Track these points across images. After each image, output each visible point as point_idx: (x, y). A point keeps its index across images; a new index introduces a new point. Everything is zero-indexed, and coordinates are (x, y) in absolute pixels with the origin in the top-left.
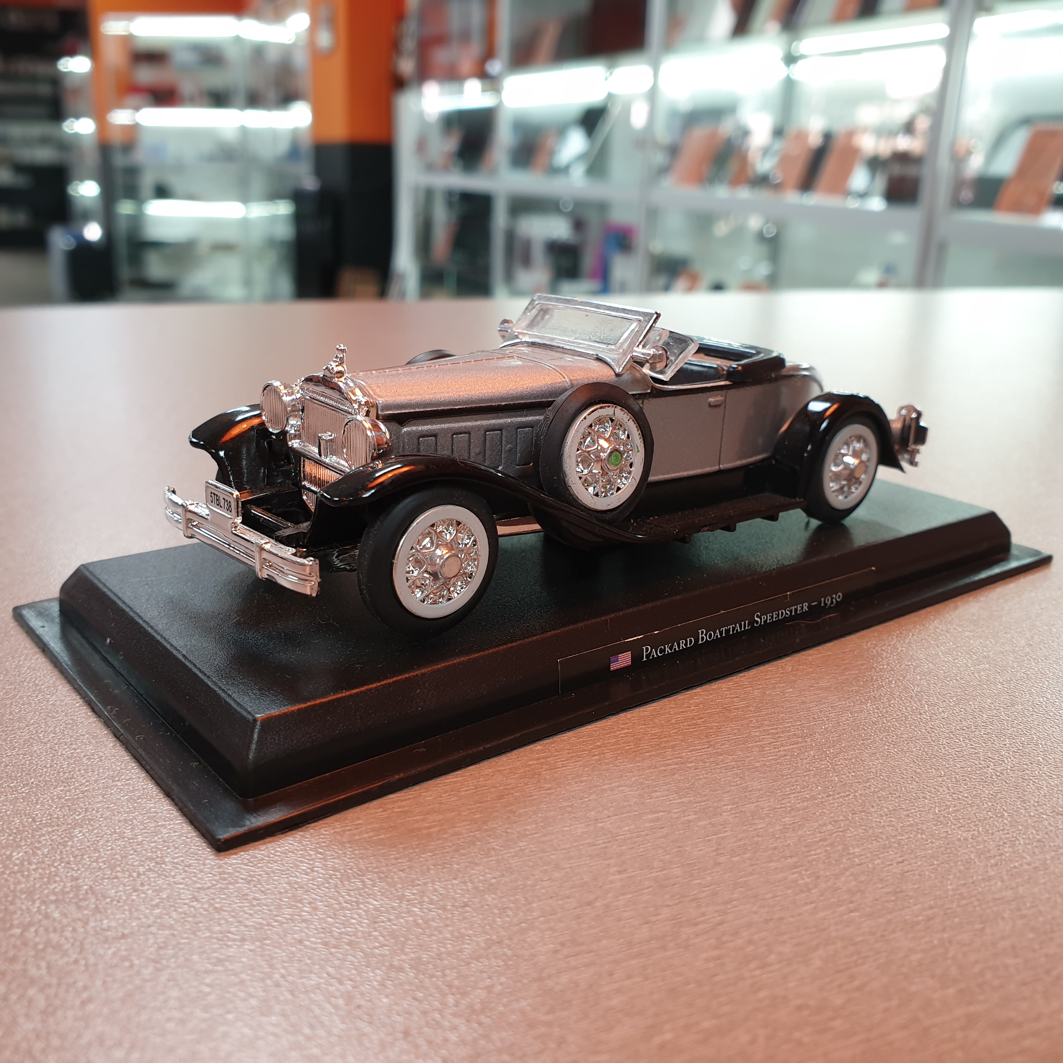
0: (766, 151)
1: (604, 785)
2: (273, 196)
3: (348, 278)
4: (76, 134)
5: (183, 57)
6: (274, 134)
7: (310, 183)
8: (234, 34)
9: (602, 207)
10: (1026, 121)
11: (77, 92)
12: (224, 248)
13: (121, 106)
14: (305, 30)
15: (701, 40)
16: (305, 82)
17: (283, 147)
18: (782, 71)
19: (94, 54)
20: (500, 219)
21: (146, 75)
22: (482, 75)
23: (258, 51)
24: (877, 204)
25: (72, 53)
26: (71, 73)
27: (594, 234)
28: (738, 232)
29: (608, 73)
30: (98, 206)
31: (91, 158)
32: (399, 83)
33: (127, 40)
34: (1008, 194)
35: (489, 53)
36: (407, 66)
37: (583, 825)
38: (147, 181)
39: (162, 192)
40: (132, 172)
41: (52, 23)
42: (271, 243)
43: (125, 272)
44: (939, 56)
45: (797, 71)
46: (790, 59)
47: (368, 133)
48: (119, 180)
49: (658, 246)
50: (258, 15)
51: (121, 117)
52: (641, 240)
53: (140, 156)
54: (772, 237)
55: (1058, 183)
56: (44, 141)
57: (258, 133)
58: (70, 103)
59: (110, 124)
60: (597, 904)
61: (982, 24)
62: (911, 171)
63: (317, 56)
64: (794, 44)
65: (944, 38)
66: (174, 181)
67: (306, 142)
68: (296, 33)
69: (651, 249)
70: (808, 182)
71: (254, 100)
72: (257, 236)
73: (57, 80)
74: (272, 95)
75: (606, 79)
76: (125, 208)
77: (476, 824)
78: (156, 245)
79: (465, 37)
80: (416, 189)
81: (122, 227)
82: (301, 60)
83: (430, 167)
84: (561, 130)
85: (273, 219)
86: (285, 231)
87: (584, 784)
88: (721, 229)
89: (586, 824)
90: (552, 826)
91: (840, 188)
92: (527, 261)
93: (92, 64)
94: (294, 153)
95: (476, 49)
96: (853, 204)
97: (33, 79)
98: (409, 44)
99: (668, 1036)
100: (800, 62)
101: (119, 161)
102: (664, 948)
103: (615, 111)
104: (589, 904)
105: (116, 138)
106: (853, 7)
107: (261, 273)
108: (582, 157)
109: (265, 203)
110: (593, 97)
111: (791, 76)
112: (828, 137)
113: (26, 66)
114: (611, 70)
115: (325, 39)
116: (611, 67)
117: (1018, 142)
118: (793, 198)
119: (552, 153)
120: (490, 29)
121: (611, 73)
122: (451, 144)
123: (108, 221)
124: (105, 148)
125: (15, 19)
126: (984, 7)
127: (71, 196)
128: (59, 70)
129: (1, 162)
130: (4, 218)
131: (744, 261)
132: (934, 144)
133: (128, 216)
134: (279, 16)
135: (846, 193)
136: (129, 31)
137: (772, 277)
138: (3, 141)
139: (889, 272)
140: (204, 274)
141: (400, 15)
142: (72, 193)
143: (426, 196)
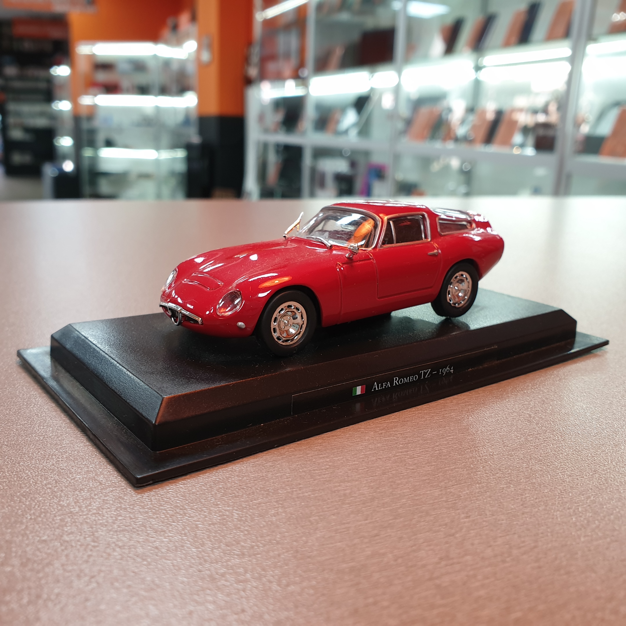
0: (463, 122)
1: (446, 467)
2: (174, 146)
3: (218, 195)
4: (61, 111)
5: (124, 67)
6: (175, 111)
7: (195, 139)
8: (152, 54)
9: (367, 153)
10: (617, 104)
11: (61, 86)
12: (145, 176)
13: (87, 93)
14: (196, 51)
15: (426, 57)
16: (194, 81)
17: (180, 118)
18: (472, 75)
19: (72, 65)
20: (307, 161)
21: (102, 77)
22: (297, 76)
23: (167, 63)
24: (530, 151)
25: (59, 64)
26: (59, 76)
27: (362, 170)
28: (447, 168)
30: (72, 151)
31: (69, 124)
32: (248, 82)
33: (91, 57)
34: (607, 146)
35: (301, 64)
36: (253, 72)
37: (438, 490)
38: (101, 137)
39: (109, 144)
40: (92, 132)
41: (48, 47)
42: (173, 174)
43: (87, 189)
44: (567, 67)
45: (482, 75)
46: (478, 68)
47: (231, 110)
48: (85, 137)
49: (400, 176)
50: (167, 42)
51: (86, 100)
52: (390, 173)
53: (97, 123)
54: (467, 171)
56: (42, 114)
57: (166, 110)
58: (57, 92)
59: (80, 105)
60: (457, 535)
61: (591, 48)
62: (550, 133)
63: (201, 66)
64: (480, 59)
65: (569, 57)
66: (116, 137)
67: (194, 116)
68: (189, 53)
69: (396, 178)
70: (489, 139)
71: (164, 91)
72: (164, 170)
73: (50, 80)
74: (174, 89)
75: (370, 80)
76: (88, 153)
77: (372, 488)
78: (105, 174)
79: (287, 56)
80: (258, 143)
81: (86, 164)
82: (191, 68)
83: (266, 131)
84: (343, 109)
85: (174, 160)
86: (181, 167)
87: (433, 467)
88: (436, 167)
89: (440, 489)
90: (420, 491)
91: (507, 142)
92: (322, 184)
93: (71, 71)
94: (187, 122)
95: (294, 61)
96: (516, 151)
97: (37, 79)
98: (255, 58)
99: (519, 614)
100: (483, 70)
101: (85, 126)
102: (504, 561)
103: (375, 98)
104: (453, 535)
105: (84, 113)
106: (514, 39)
107: (166, 191)
108: (355, 125)
109: (169, 150)
110: (362, 90)
111: (478, 78)
112: (499, 114)
113: (33, 72)
115: (206, 56)
116: (373, 72)
117: (612, 117)
118: (481, 149)
119: (338, 122)
120: (302, 51)
121: (372, 77)
122: (279, 117)
123: (78, 160)
124: (77, 118)
125: (27, 46)
126: (591, 38)
127: (56, 146)
128: (52, 75)
129: (16, 126)
130: (18, 158)
131: (451, 185)
132: (563, 118)
133: (89, 157)
134: (179, 42)
135: (512, 146)
136: (92, 52)
137: (468, 194)
138: (18, 114)
139: (537, 191)
140: (133, 191)
141: (249, 43)
142: (56, 144)
143: (264, 147)
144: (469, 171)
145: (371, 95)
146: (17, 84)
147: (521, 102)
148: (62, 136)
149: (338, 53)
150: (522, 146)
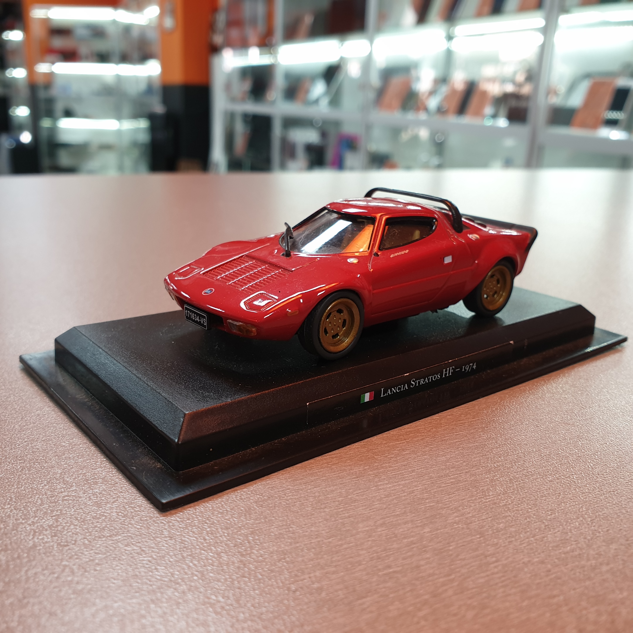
0: (432, 93)
2: (136, 116)
3: (183, 165)
4: (15, 78)
5: (81, 32)
6: (137, 79)
7: (159, 109)
8: (112, 19)
9: (337, 124)
10: (587, 76)
11: (14, 52)
12: (106, 147)
13: (43, 61)
14: (157, 17)
15: (397, 26)
16: (156, 48)
17: (143, 86)
18: (444, 45)
19: (25, 28)
20: (277, 130)
21: (58, 43)
22: (263, 44)
23: (127, 29)
24: (502, 122)
25: (11, 28)
26: (10, 40)
27: (333, 140)
28: (415, 139)
30: (29, 122)
31: (24, 92)
32: (215, 50)
33: (46, 21)
34: (578, 118)
35: (269, 33)
36: (218, 39)
38: (59, 107)
39: (68, 114)
40: (50, 101)
42: (135, 144)
43: (46, 162)
44: (540, 38)
45: (454, 45)
46: (450, 38)
47: (195, 79)
48: (42, 106)
49: (372, 147)
50: (127, 7)
51: (43, 68)
52: (362, 144)
53: (55, 92)
55: (607, 111)
57: (127, 79)
58: (10, 59)
59: (36, 72)
61: (563, 19)
62: (522, 104)
63: (164, 33)
64: (451, 29)
65: (542, 27)
66: (76, 107)
67: (157, 84)
68: (150, 19)
69: (369, 149)
70: (461, 109)
71: (124, 58)
72: (126, 141)
73: (2, 45)
74: (136, 55)
75: (339, 48)
76: (46, 123)
78: (65, 146)
79: (254, 23)
80: (225, 113)
81: (44, 135)
82: (153, 35)
84: (313, 79)
85: (137, 130)
86: (144, 137)
88: (405, 136)
91: (478, 113)
92: (293, 155)
93: (24, 35)
94: (150, 90)
95: (260, 29)
96: (489, 123)
98: (220, 26)
100: (455, 39)
101: (42, 94)
103: (345, 68)
105: (40, 81)
106: (487, 9)
107: (128, 162)
108: (325, 94)
109: (131, 120)
110: (332, 59)
111: (450, 48)
112: (470, 85)
114: (342, 43)
115: (169, 23)
116: (342, 40)
117: (583, 89)
118: (453, 120)
119: (307, 92)
120: (269, 16)
121: (342, 45)
122: (247, 85)
123: (35, 131)
124: (33, 87)
126: (564, 10)
128: (3, 39)
131: (424, 156)
132: (536, 89)
133: (48, 128)
134: (140, 8)
135: (483, 116)
136: (47, 16)
137: (440, 167)
139: (508, 163)
140: (94, 164)
141: (214, 9)
142: (11, 114)
143: (231, 117)
144: (441, 142)
145: (342, 63)
147: (489, 71)
148: (18, 106)
149: (308, 20)
150: (495, 116)
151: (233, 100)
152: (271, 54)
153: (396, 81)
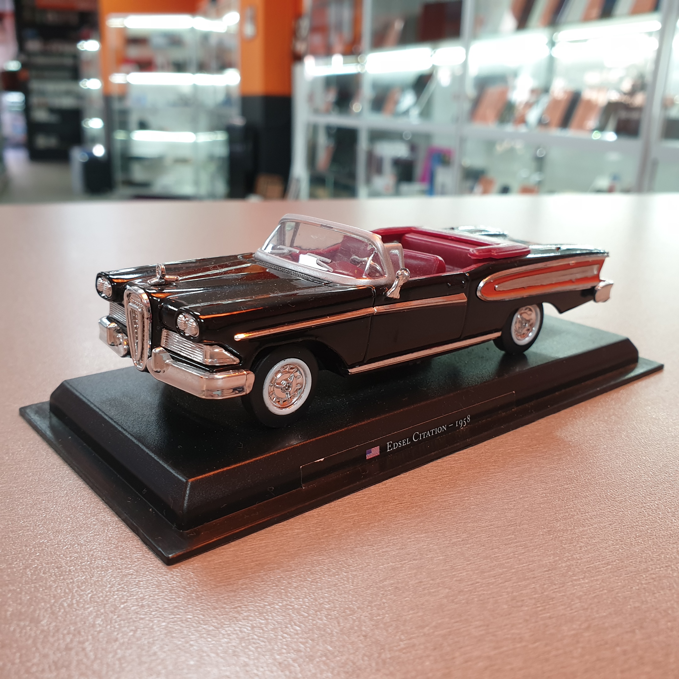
2: (213, 129)
3: (263, 182)
4: (89, 89)
5: (158, 41)
6: (215, 90)
7: (238, 121)
8: (189, 27)
9: (428, 136)
11: (89, 63)
12: (182, 161)
13: (118, 71)
14: (238, 23)
15: (495, 32)
16: (236, 56)
17: (221, 97)
19: (101, 39)
20: (363, 144)
21: (134, 52)
22: (350, 52)
23: (205, 37)
24: (610, 136)
25: (86, 38)
26: (86, 51)
27: (423, 154)
29: (433, 52)
30: (102, 135)
31: (98, 104)
32: (298, 58)
33: (123, 31)
35: (356, 40)
36: (300, 47)
38: (134, 119)
39: (143, 126)
40: (124, 113)
41: (74, 19)
42: (211, 158)
43: (119, 176)
44: (655, 43)
45: (556, 52)
46: (552, 44)
47: (277, 89)
48: (116, 118)
49: (467, 162)
50: (205, 14)
51: (118, 78)
52: (456, 158)
53: (130, 103)
56: (68, 93)
57: (204, 89)
58: (85, 69)
59: (111, 83)
62: (634, 116)
63: (245, 41)
64: (555, 35)
65: (658, 31)
66: (151, 119)
67: (236, 94)
68: (228, 27)
69: (463, 163)
70: (565, 122)
71: (202, 68)
72: (202, 155)
73: (76, 56)
74: (214, 64)
75: (431, 56)
76: (120, 136)
78: (139, 159)
79: (339, 28)
80: (307, 125)
81: (118, 147)
82: (234, 43)
85: (214, 143)
86: (222, 151)
88: (499, 149)
92: (379, 170)
93: (100, 46)
94: (228, 101)
96: (596, 137)
97: (62, 55)
98: (303, 33)
100: (558, 46)
101: (117, 106)
103: (438, 77)
105: (115, 92)
106: (596, 12)
107: (204, 177)
108: (415, 105)
109: (208, 133)
110: (423, 68)
111: (552, 55)
112: (577, 95)
113: (57, 46)
114: (435, 50)
115: (249, 30)
116: (434, 48)
118: (556, 133)
119: (397, 103)
120: (356, 22)
121: (435, 52)
122: (332, 96)
123: (109, 144)
124: (107, 98)
125: (51, 18)
127: (84, 128)
128: (78, 49)
129: (41, 106)
130: (42, 142)
131: (523, 172)
132: (650, 99)
133: (122, 141)
134: (219, 14)
136: (123, 25)
138: (42, 93)
140: (169, 178)
141: (298, 15)
142: (85, 126)
143: (314, 129)
144: (543, 157)
145: (434, 73)
146: (41, 60)
147: (593, 78)
148: (91, 117)
149: (398, 25)
151: (316, 111)
152: (358, 62)
153: (493, 91)
